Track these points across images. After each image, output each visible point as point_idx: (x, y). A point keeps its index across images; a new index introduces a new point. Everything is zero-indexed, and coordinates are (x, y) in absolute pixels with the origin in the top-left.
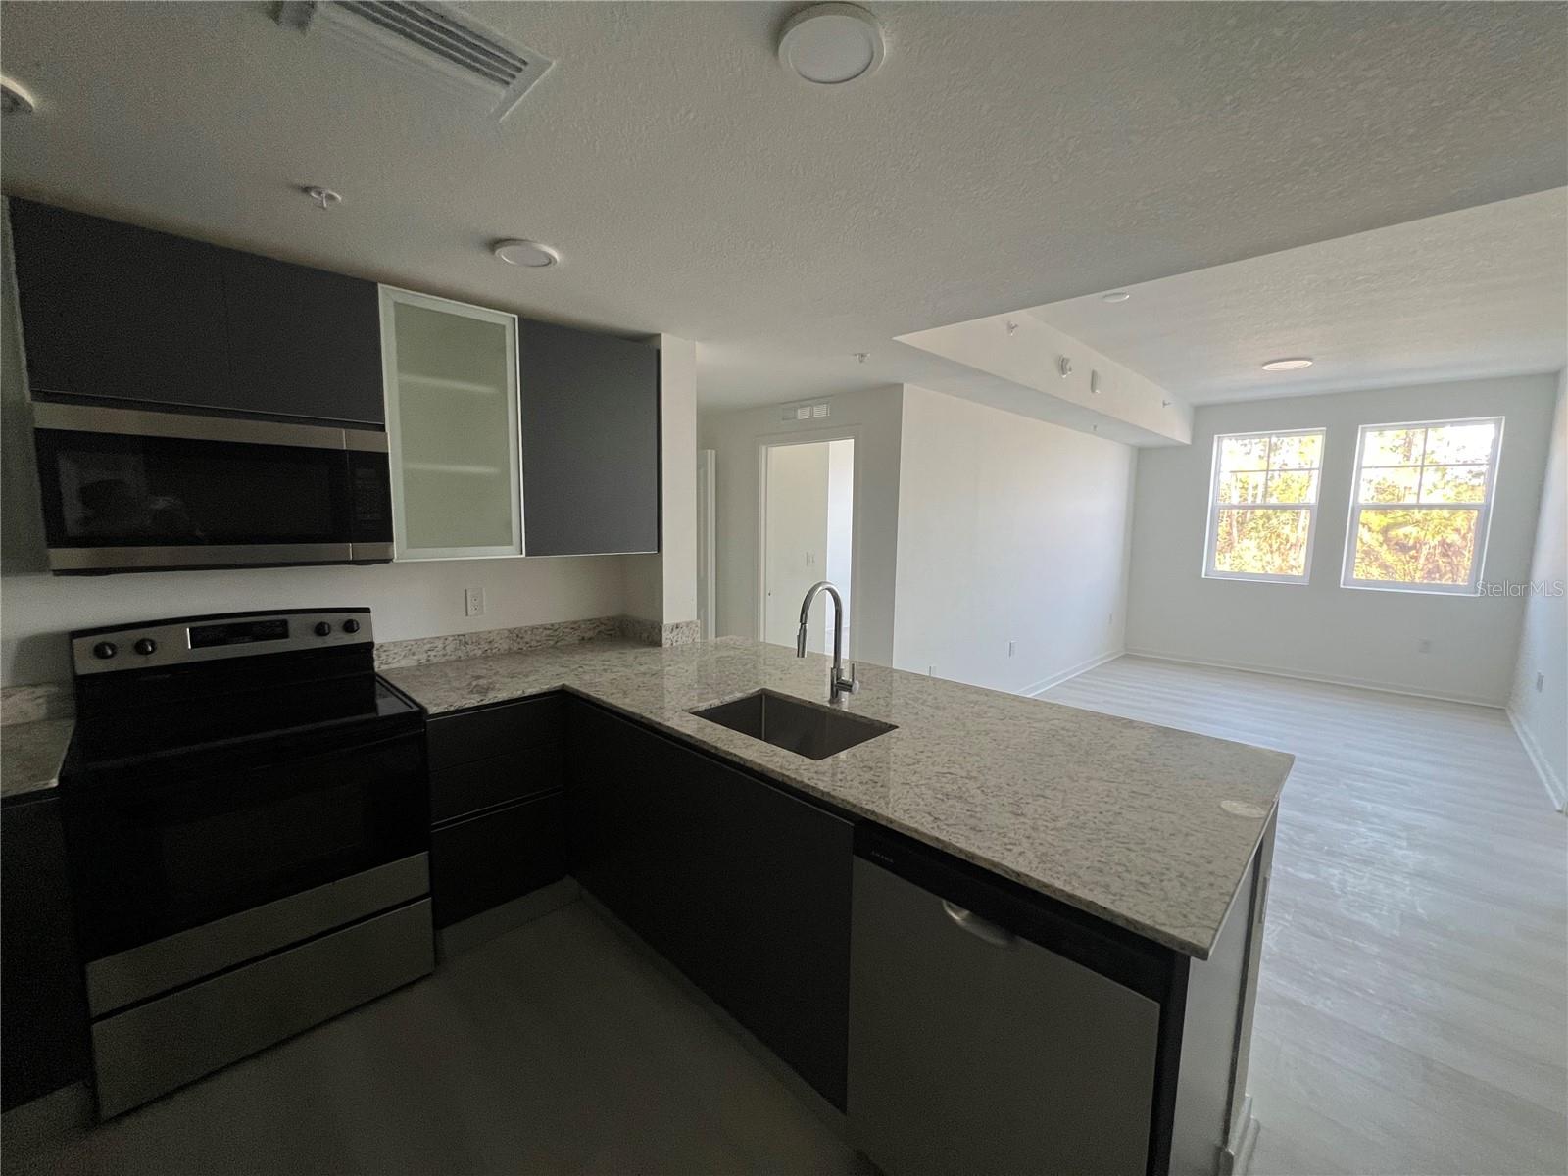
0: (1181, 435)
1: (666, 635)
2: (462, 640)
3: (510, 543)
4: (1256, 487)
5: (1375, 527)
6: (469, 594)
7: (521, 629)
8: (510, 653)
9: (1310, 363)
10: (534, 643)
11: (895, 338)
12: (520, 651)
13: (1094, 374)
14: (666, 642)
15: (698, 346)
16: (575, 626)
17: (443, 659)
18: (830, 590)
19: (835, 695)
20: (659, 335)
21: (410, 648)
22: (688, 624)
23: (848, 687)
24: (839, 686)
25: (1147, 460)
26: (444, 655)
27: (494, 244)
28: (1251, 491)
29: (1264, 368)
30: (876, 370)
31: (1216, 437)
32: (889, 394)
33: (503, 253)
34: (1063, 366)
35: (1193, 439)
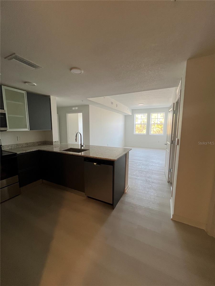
0: (130, 114)
1: (54, 143)
2: (17, 145)
3: (27, 128)
4: (145, 122)
5: (160, 128)
6: (18, 137)
7: (28, 143)
8: (26, 147)
9: (143, 105)
10: (30, 145)
11: (88, 99)
12: (28, 146)
13: (117, 104)
14: (54, 144)
15: (56, 97)
16: (37, 142)
17: (14, 148)
18: (80, 133)
19: (81, 147)
20: (50, 96)
21: (8, 146)
22: (57, 141)
23: (83, 146)
24: (82, 146)
25: (126, 117)
26: (14, 147)
27: (25, 82)
28: (145, 123)
29: (139, 105)
30: (85, 103)
31: (135, 114)
32: (87, 106)
33: (27, 84)
34: (112, 103)
35: (132, 114)
